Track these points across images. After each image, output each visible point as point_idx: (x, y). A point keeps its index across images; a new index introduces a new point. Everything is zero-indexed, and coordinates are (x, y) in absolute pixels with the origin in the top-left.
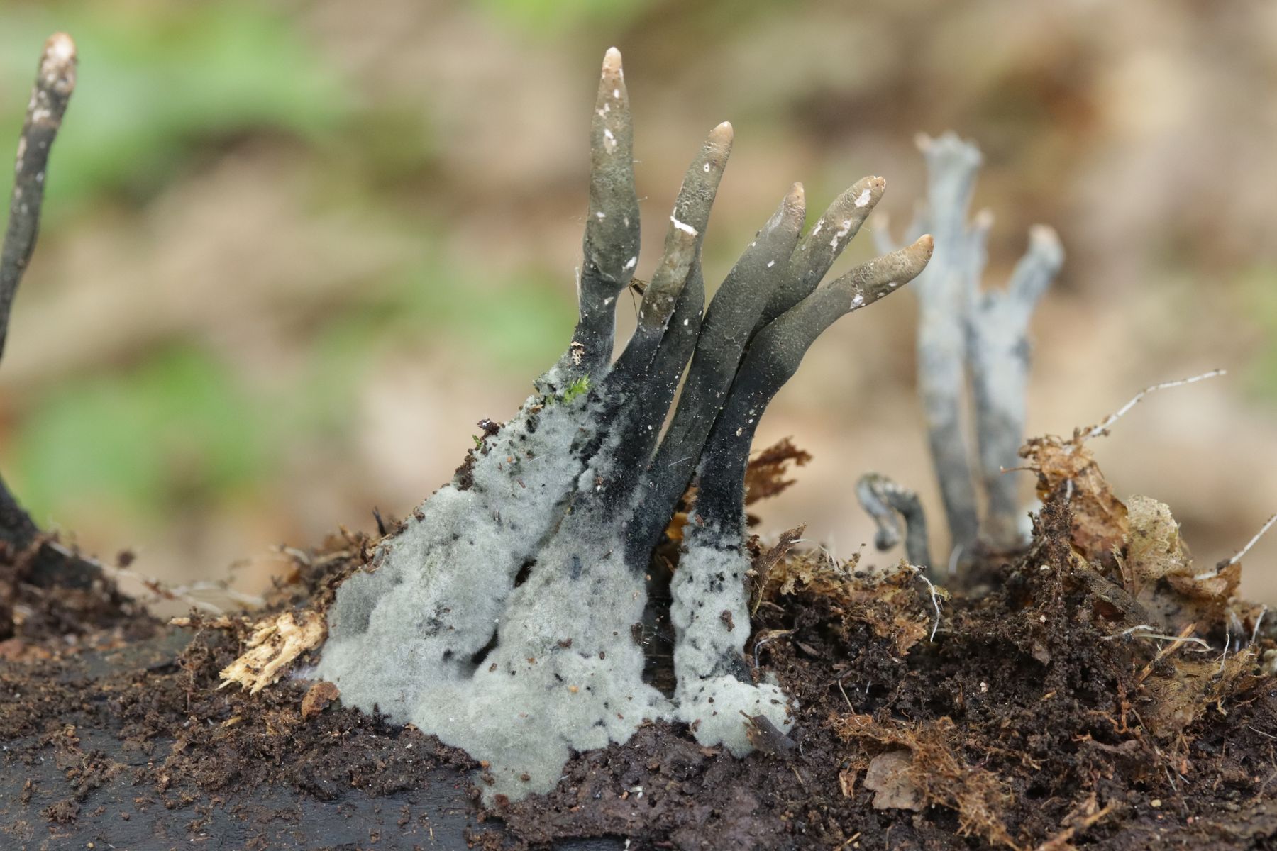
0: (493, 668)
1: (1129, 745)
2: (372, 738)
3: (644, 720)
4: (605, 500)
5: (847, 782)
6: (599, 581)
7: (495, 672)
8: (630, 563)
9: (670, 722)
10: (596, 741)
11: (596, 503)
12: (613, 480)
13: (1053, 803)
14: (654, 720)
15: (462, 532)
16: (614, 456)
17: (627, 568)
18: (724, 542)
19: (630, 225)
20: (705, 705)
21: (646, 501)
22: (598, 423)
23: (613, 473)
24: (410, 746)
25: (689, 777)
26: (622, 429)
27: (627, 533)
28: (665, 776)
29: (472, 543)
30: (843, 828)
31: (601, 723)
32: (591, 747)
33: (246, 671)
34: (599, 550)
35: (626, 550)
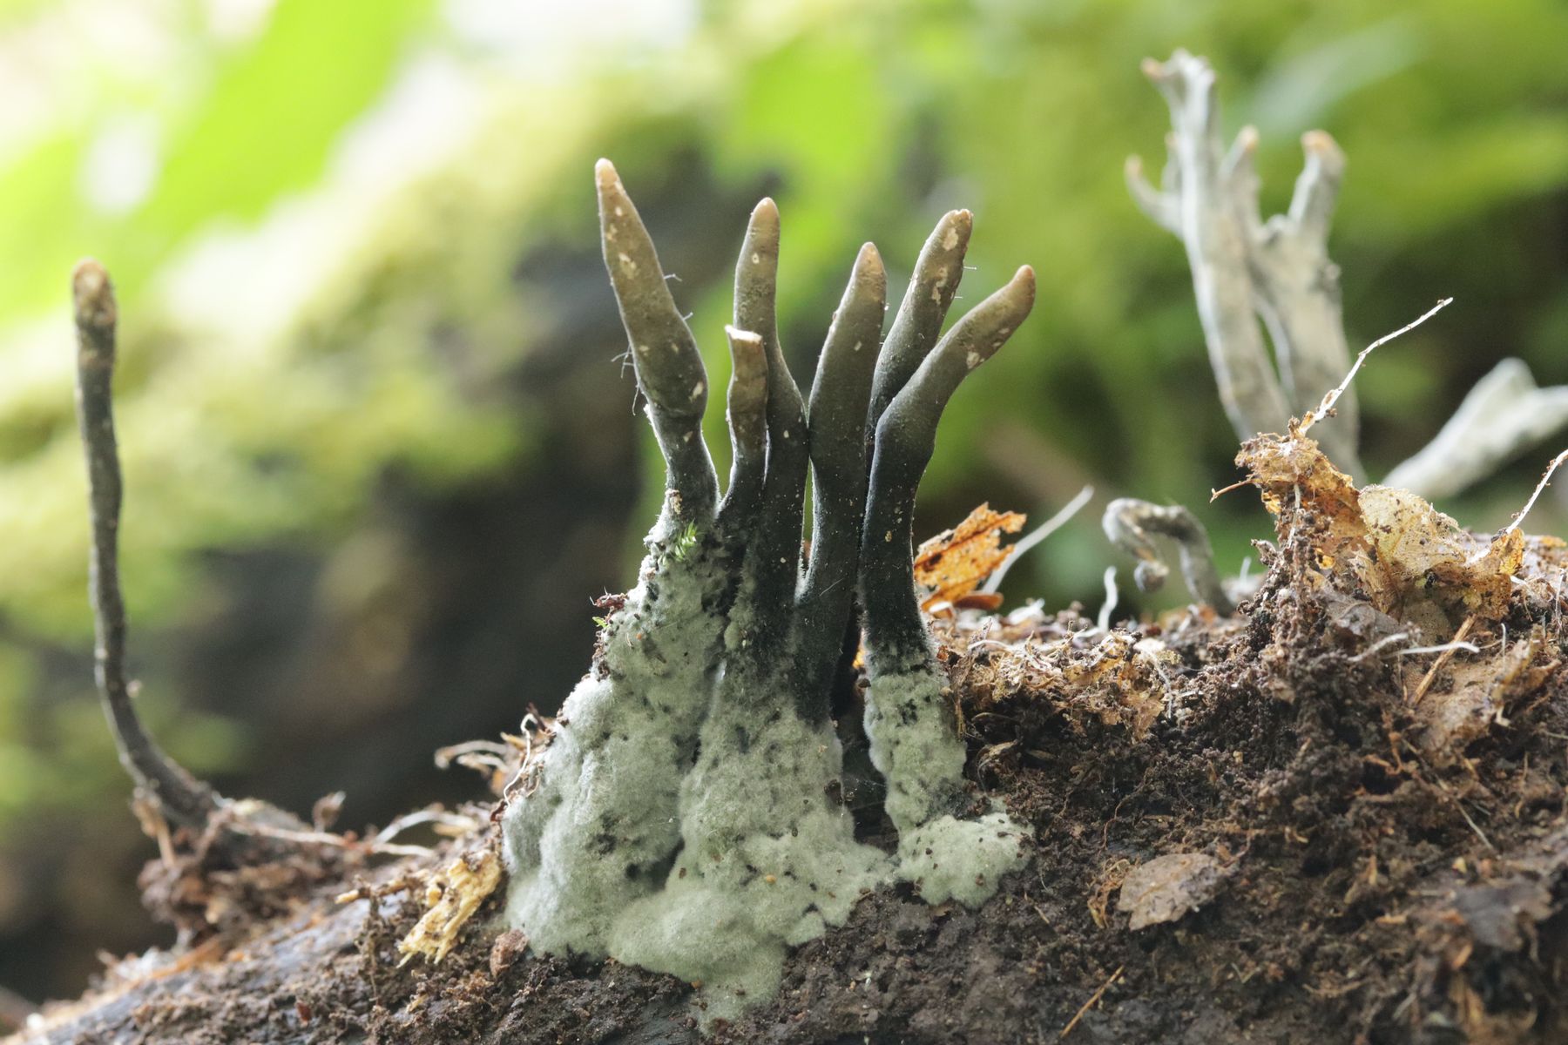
0: (683, 873)
1: (1404, 789)
2: (571, 985)
3: (861, 892)
4: (755, 655)
5: (1098, 910)
6: (773, 748)
7: (685, 878)
8: (807, 717)
9: (892, 886)
10: (808, 930)
11: (746, 662)
12: (756, 629)
13: (1334, 878)
14: (872, 888)
15: (612, 728)
16: (753, 602)
17: (803, 722)
18: (907, 665)
19: (680, 350)
20: (923, 858)
21: (805, 642)
22: (726, 569)
23: (755, 623)
24: (612, 984)
25: (920, 948)
26: (753, 569)
27: (793, 684)
28: (892, 953)
29: (626, 738)
30: (1103, 964)
31: (812, 908)
32: (805, 939)
33: (425, 939)
34: (764, 714)
35: (795, 704)
